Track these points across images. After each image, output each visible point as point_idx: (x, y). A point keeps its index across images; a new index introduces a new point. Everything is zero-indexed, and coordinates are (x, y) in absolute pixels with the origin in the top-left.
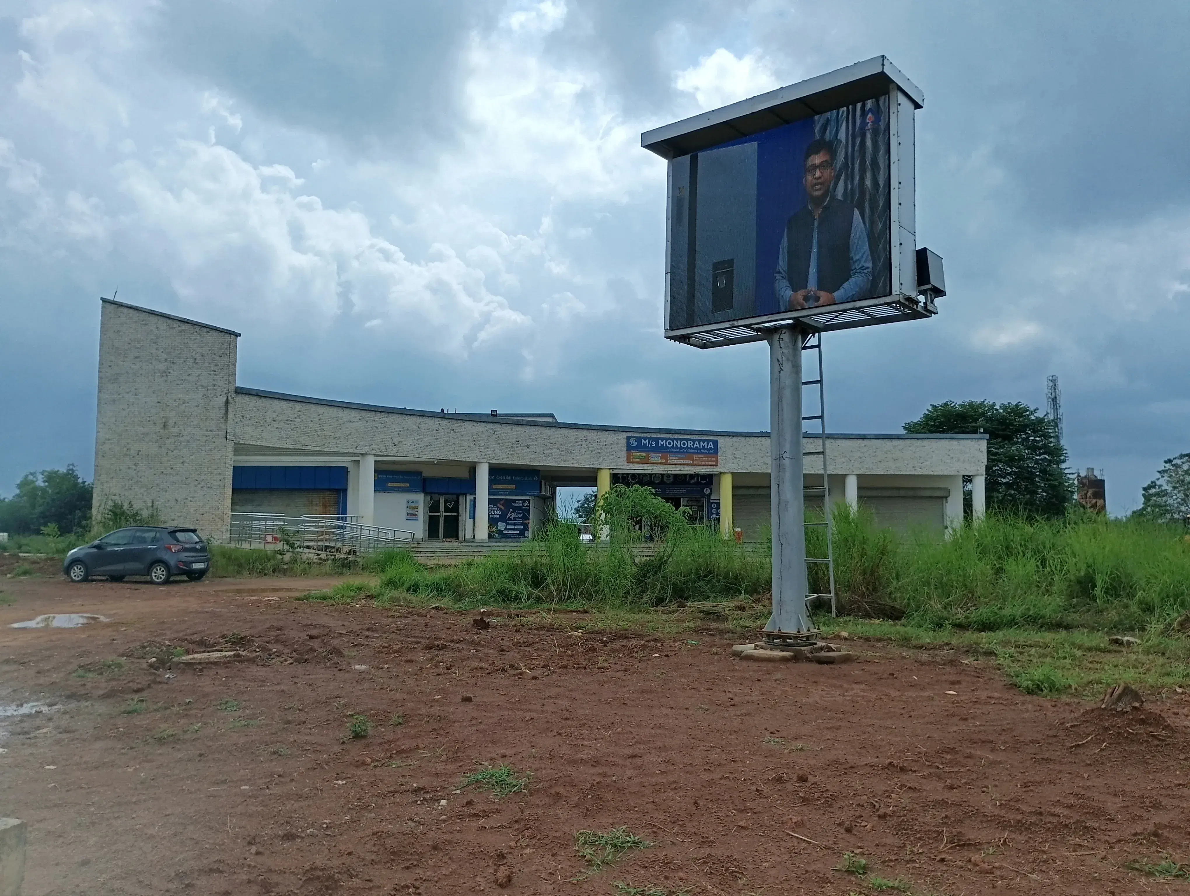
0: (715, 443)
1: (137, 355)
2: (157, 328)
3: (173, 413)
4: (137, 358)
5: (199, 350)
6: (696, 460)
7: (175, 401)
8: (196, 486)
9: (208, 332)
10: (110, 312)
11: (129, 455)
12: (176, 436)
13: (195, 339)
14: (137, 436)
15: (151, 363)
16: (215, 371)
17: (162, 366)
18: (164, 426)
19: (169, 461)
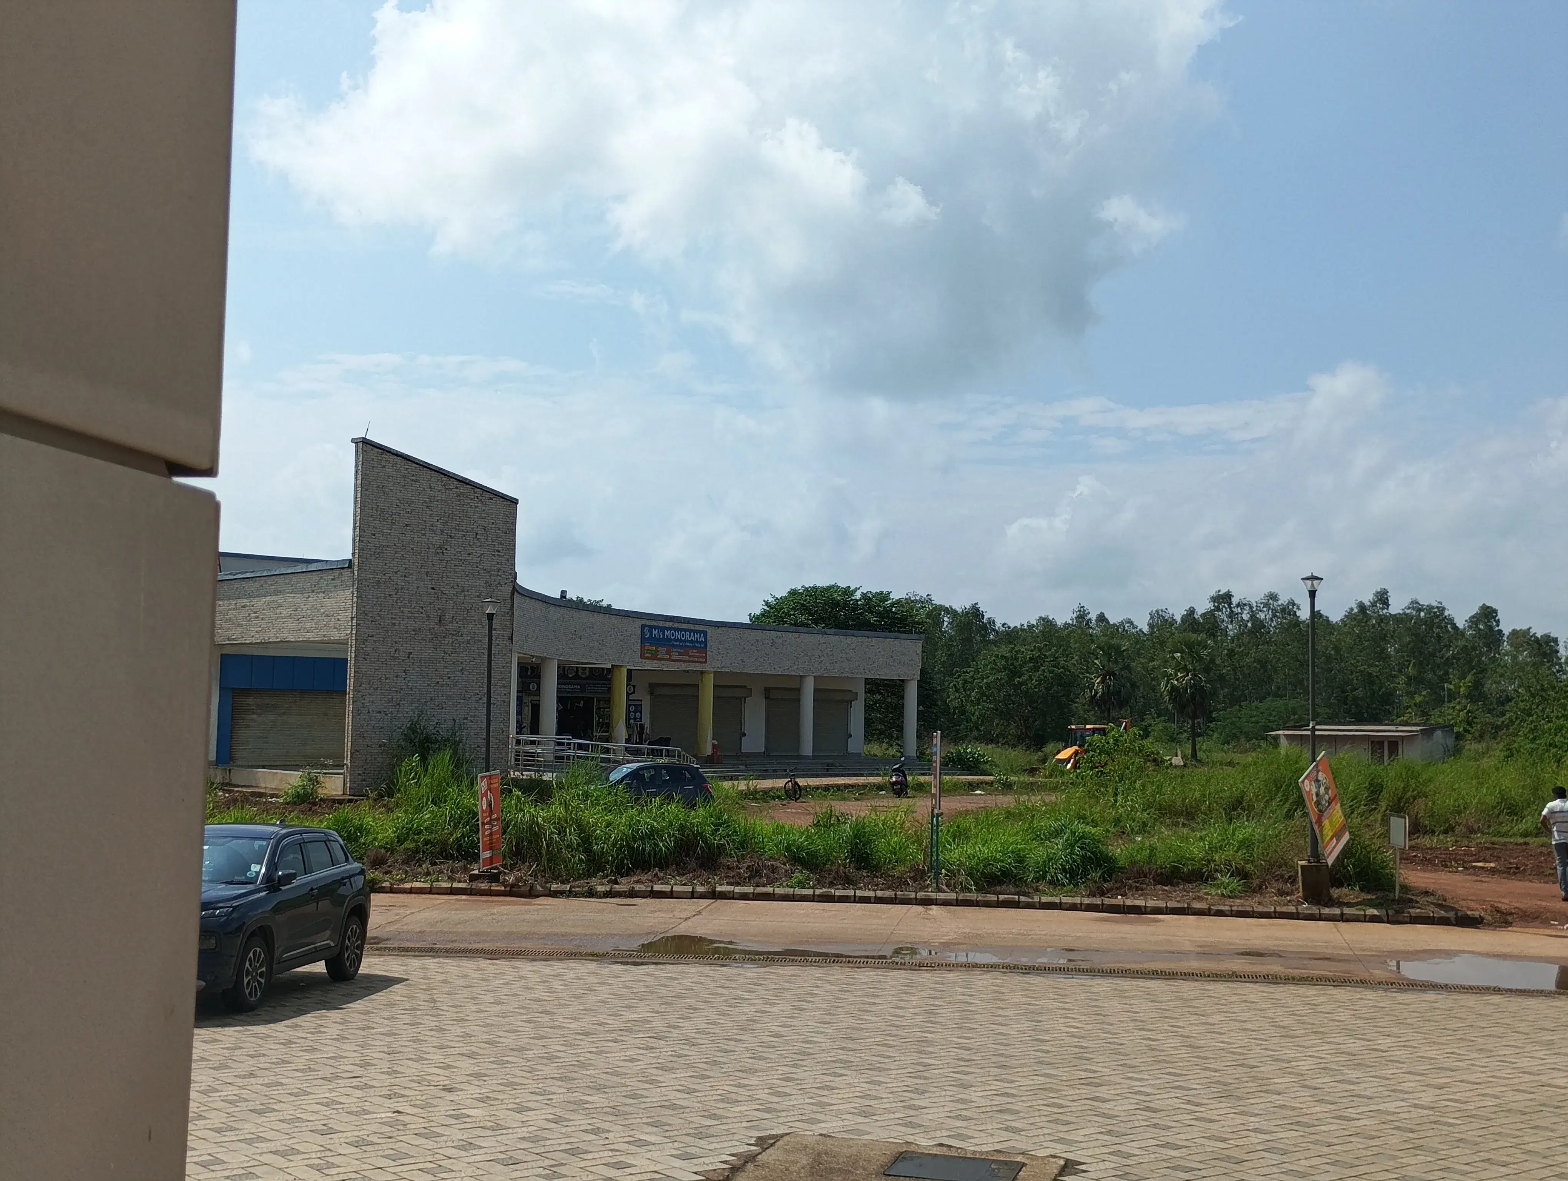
0: (705, 633)
1: (407, 521)
2: (431, 487)
3: (451, 604)
4: (407, 525)
5: (481, 522)
6: (691, 656)
7: (453, 587)
8: (477, 701)
9: (491, 499)
10: (373, 459)
11: (397, 658)
12: (453, 635)
13: (476, 507)
14: (406, 632)
15: (424, 535)
16: (498, 551)
17: (436, 540)
18: (440, 621)
19: (446, 667)
